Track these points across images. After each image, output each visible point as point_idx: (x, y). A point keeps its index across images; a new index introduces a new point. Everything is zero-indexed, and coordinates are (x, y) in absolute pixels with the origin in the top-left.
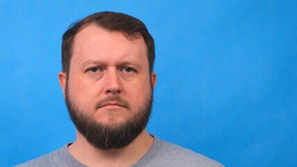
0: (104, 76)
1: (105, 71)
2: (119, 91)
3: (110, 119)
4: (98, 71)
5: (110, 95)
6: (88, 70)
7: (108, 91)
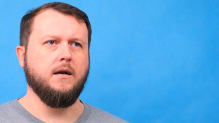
0: (58, 49)
1: (59, 45)
2: (70, 60)
3: (61, 85)
4: (54, 44)
5: (64, 62)
6: (46, 42)
7: (63, 59)
